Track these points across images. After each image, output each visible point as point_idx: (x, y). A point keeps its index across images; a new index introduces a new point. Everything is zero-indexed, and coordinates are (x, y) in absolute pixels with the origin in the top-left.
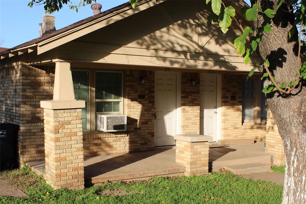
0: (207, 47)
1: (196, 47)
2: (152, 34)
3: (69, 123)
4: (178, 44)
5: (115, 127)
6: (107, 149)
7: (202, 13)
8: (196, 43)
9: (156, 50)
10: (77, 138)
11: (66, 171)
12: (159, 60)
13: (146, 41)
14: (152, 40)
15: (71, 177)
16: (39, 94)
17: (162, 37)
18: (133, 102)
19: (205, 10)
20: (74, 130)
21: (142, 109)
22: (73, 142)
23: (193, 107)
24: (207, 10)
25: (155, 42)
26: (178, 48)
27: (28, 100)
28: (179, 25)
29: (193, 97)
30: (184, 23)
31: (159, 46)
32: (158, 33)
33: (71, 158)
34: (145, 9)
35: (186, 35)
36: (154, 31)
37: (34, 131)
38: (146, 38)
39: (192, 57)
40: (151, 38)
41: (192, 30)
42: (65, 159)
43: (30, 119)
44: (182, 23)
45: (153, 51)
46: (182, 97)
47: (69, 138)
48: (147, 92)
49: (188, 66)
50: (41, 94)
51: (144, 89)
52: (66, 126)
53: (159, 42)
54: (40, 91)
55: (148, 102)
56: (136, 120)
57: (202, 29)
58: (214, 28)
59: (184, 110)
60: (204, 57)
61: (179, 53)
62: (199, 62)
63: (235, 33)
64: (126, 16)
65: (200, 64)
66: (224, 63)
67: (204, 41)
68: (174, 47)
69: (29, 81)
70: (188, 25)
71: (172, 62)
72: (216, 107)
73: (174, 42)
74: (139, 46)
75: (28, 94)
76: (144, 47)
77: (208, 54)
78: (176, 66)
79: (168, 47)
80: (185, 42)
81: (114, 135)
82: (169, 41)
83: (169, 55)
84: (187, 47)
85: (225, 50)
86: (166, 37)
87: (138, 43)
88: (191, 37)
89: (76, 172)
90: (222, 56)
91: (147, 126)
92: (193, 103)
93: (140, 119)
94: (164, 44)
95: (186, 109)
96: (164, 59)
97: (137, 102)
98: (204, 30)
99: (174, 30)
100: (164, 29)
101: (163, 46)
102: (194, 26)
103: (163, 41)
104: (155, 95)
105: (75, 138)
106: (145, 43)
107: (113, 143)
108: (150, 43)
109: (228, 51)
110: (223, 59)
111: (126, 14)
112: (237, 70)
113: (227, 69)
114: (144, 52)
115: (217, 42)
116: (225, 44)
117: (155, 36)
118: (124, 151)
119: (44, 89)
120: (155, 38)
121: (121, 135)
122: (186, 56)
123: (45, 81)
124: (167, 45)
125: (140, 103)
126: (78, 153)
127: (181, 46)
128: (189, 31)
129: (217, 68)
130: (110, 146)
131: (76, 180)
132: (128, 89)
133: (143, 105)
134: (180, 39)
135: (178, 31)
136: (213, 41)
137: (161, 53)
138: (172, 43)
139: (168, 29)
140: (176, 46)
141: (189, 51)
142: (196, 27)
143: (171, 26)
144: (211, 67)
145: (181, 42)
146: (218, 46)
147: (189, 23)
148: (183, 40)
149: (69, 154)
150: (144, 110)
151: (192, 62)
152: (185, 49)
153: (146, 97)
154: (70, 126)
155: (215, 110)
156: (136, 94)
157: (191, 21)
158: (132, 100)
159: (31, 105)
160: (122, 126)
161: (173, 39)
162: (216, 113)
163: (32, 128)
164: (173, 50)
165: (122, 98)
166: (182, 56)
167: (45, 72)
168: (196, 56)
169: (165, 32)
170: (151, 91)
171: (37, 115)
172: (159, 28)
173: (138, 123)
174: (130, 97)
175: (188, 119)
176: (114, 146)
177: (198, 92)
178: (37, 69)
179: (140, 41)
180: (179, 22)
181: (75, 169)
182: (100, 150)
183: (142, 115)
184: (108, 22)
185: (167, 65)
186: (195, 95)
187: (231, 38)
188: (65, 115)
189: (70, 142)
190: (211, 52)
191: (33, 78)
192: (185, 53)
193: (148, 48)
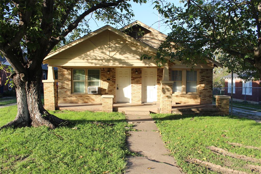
0: (114, 56)
1: (108, 57)
2: (86, 53)
3: (49, 87)
4: (98, 56)
5: (92, 92)
6: (92, 101)
7: (111, 42)
8: (108, 55)
9: (87, 60)
10: (52, 92)
11: (48, 104)
12: (89, 63)
13: (83, 57)
14: (86, 56)
15: (50, 106)
16: (64, 78)
17: (90, 54)
18: (104, 82)
19: (114, 41)
20: (51, 90)
21: (109, 85)
22: (51, 94)
23: (137, 84)
24: (115, 40)
25: (87, 56)
26: (99, 58)
27: (60, 80)
28: (99, 48)
29: (137, 80)
30: (102, 47)
31: (89, 58)
32: (88, 53)
33: (50, 99)
34: (75, 45)
35: (102, 52)
36: (86, 52)
37: (62, 92)
38: (83, 55)
39: (106, 61)
40: (85, 55)
41: (106, 50)
42: (48, 100)
43: (61, 87)
44: (101, 48)
45: (86, 60)
46: (132, 80)
47: (49, 93)
48: (111, 77)
49: (104, 65)
50: (65, 78)
51: (109, 76)
52: (48, 88)
53: (89, 56)
54: (65, 77)
55: (112, 82)
56: (106, 90)
57: (111, 49)
58: (119, 48)
59: (132, 86)
60: (113, 61)
61: (99, 60)
62: (110, 63)
63: (131, 49)
64: (67, 48)
65: (111, 64)
66: (125, 63)
67: (112, 54)
68: (96, 58)
69: (61, 74)
70: (104, 48)
71: (96, 64)
72: (155, 85)
73: (97, 56)
74: (79, 59)
75: (60, 78)
76: (82, 59)
77: (115, 60)
78: (98, 65)
79: (93, 58)
80: (103, 55)
81: (95, 96)
82: (94, 55)
83: (94, 61)
84: (103, 57)
85: (125, 57)
86: (92, 54)
87: (79, 58)
88: (105, 53)
89: (52, 105)
90: (124, 60)
91: (111, 92)
92: (138, 82)
93: (108, 89)
94: (91, 57)
95: (133, 85)
96: (92, 63)
97: (106, 82)
98: (113, 49)
99: (97, 51)
100: (92, 51)
101: (91, 58)
102: (107, 48)
103: (91, 56)
104: (116, 78)
105: (51, 92)
106: (82, 57)
107: (94, 99)
108: (85, 57)
109: (127, 58)
110: (124, 61)
111: (66, 48)
112: (133, 66)
113: (127, 66)
114: (82, 61)
115: (120, 54)
116: (125, 55)
117: (87, 54)
118: (100, 102)
119: (66, 77)
120: (87, 55)
121: (98, 96)
122: (102, 61)
123: (66, 74)
124: (93, 57)
125: (108, 82)
126: (52, 98)
127: (100, 57)
128: (104, 51)
129: (121, 65)
130: (93, 100)
131: (52, 107)
132: (102, 76)
133: (109, 83)
134: (100, 54)
135: (99, 51)
136: (118, 54)
137: (90, 61)
138: (95, 56)
139: (94, 51)
140: (97, 57)
141: (104, 59)
142: (108, 49)
143: (95, 49)
144: (118, 65)
145: (100, 56)
146: (121, 55)
147: (104, 47)
148: (101, 55)
149: (49, 98)
150: (110, 85)
151: (106, 64)
152: (102, 58)
153: (111, 80)
154: (49, 88)
155: (154, 86)
156: (106, 78)
157: (106, 46)
158: (104, 81)
159: (61, 83)
160: (95, 92)
161: (96, 55)
162: (154, 88)
163: (61, 91)
164: (96, 59)
165: (100, 80)
166: (101, 61)
167: (66, 70)
168: (108, 61)
169: (92, 52)
170: (114, 77)
171: (64, 86)
172: (89, 51)
173: (107, 91)
174: (103, 80)
175: (134, 90)
176: (95, 100)
177: (141, 77)
178: (63, 69)
179: (80, 57)
180: (99, 47)
181: (51, 104)
182: (89, 101)
183: (109, 87)
184: (59, 51)
185: (93, 65)
186: (139, 79)
187: (129, 52)
188: (48, 84)
189: (49, 94)
190: (117, 59)
191: (62, 72)
192: (102, 60)
193: (83, 59)
